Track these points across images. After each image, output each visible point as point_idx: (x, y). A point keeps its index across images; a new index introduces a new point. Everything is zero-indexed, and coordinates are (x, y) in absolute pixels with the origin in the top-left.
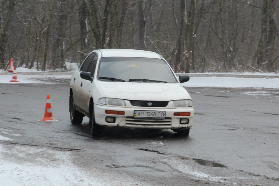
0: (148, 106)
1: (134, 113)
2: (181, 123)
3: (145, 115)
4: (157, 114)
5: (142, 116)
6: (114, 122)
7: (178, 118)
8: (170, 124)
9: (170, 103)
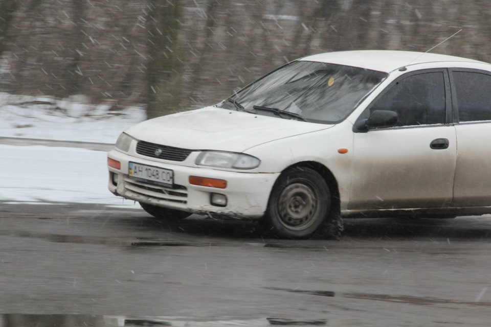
3: (143, 175)
4: (160, 175)
5: (140, 176)
8: (185, 202)
9: (193, 156)
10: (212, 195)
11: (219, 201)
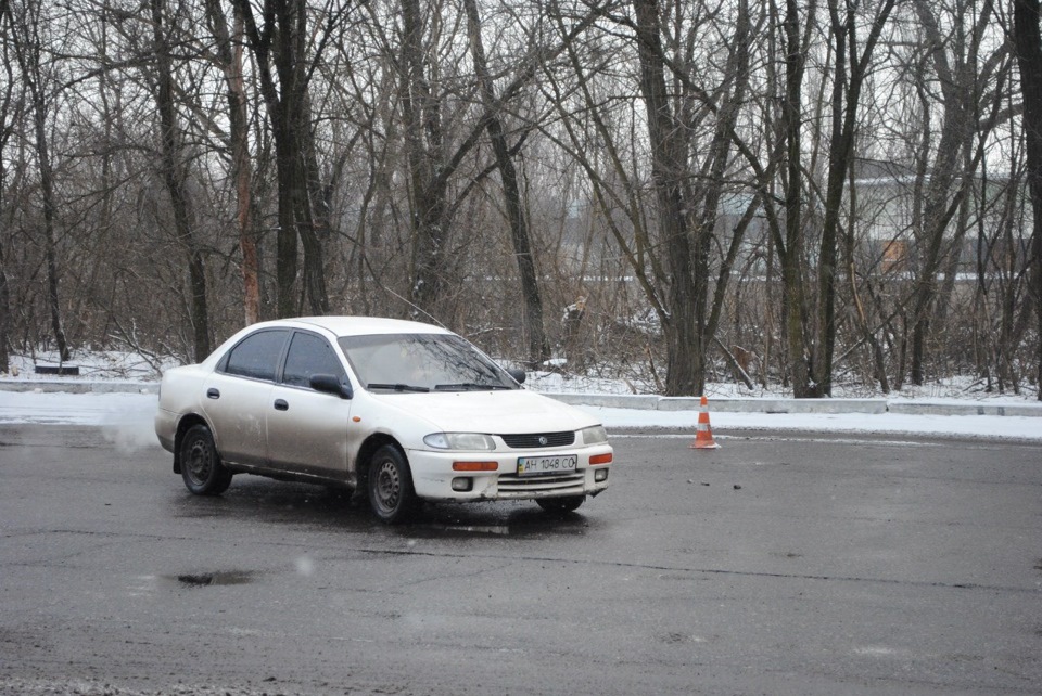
0: (539, 445)
1: (518, 465)
2: (596, 480)
3: (539, 468)
4: (560, 463)
5: (533, 470)
6: (470, 488)
7: (593, 469)
8: (581, 485)
9: (578, 436)
10: (596, 472)
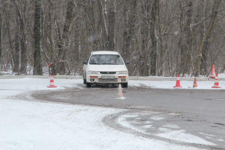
1: (102, 77)
2: (122, 81)
3: (106, 78)
4: (111, 77)
5: (105, 78)
6: (94, 81)
7: (121, 79)
8: (117, 81)
9: (117, 73)
10: (122, 79)
11: (123, 80)
